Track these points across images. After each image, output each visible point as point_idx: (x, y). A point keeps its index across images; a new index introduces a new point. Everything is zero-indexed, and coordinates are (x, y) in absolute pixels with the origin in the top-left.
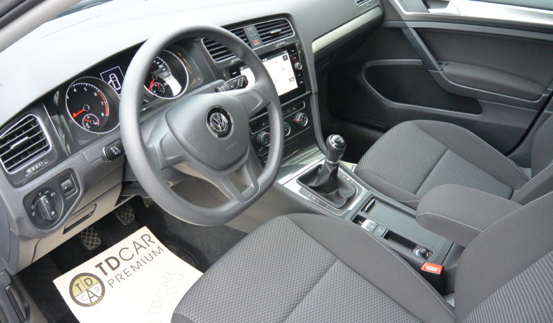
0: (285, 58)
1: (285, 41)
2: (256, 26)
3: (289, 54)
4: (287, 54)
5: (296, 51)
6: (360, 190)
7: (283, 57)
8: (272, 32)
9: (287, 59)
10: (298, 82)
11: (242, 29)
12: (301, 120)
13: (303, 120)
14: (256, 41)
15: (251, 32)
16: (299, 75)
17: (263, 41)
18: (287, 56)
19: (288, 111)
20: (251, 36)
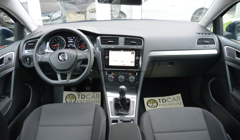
0: (133, 53)
1: (136, 47)
2: (125, 38)
3: (135, 53)
4: (135, 52)
5: (139, 52)
6: (133, 115)
7: (132, 53)
8: (131, 42)
9: (134, 54)
10: (135, 64)
11: (118, 38)
12: (131, 79)
13: (132, 79)
14: (121, 43)
15: (121, 40)
16: (137, 62)
17: (125, 44)
18: (134, 53)
19: (127, 73)
20: (121, 41)
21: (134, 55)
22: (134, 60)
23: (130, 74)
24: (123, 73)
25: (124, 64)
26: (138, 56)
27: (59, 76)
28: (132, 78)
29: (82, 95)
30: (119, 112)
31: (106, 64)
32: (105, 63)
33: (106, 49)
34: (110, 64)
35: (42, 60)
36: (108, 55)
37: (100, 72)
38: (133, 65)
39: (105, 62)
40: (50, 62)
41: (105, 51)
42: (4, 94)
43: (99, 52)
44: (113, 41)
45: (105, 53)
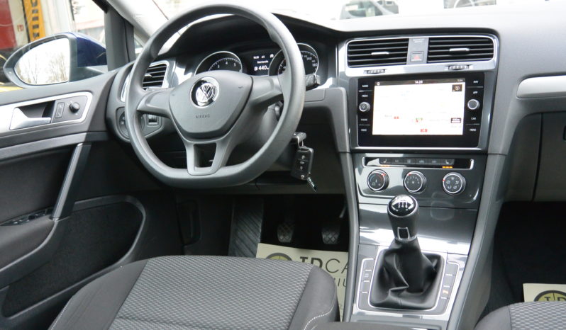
0: (457, 88)
1: (468, 65)
2: (430, 39)
3: (467, 85)
4: (464, 84)
5: (481, 83)
6: (441, 312)
8: (452, 50)
9: (460, 90)
10: (466, 128)
12: (448, 182)
13: (453, 183)
14: (417, 55)
15: (418, 46)
16: (472, 117)
17: (429, 59)
18: (461, 86)
19: (434, 162)
20: (414, 49)
21: (461, 95)
22: (461, 114)
23: (447, 165)
24: (422, 162)
25: (424, 128)
26: (475, 97)
27: (191, 155)
28: (454, 180)
29: (313, 259)
30: (387, 294)
31: (363, 130)
32: (360, 128)
33: (362, 81)
34: (377, 130)
35: (149, 105)
36: (370, 100)
37: (342, 157)
38: (458, 130)
39: (360, 122)
40: (169, 111)
41: (360, 88)
42: (46, 210)
43: (341, 92)
44: (387, 53)
45: (360, 94)
